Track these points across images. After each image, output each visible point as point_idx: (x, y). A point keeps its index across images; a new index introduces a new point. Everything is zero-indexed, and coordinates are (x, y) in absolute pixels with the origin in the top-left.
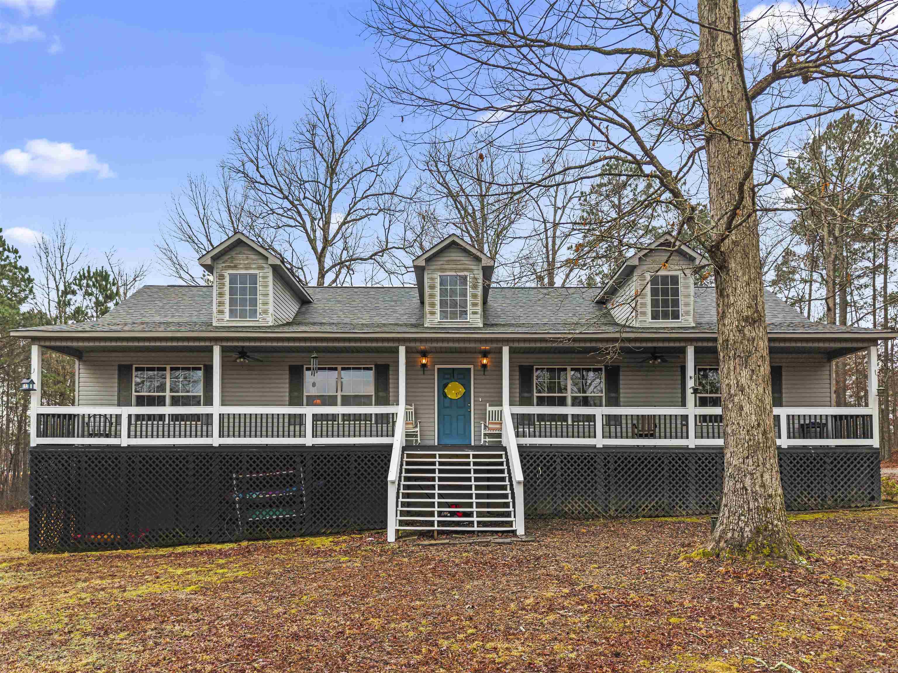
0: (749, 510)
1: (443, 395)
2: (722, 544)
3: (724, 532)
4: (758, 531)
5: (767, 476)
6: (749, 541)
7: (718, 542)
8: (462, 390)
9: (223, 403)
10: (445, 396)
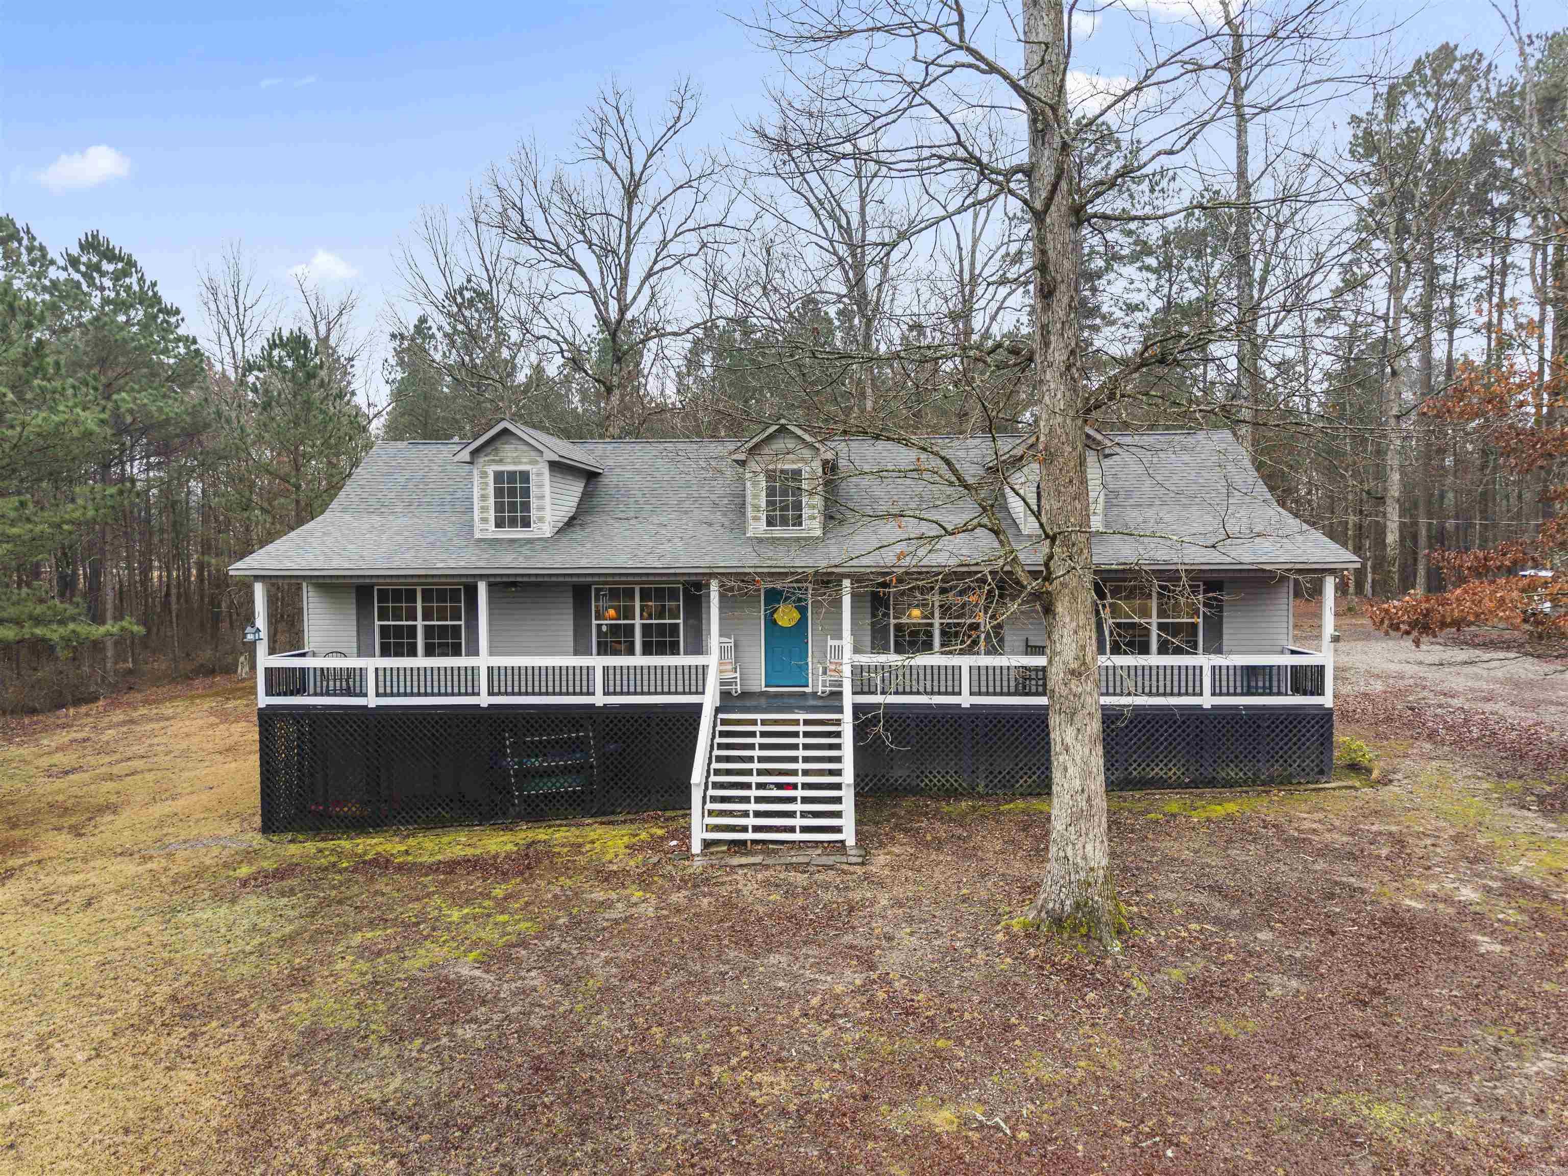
0: (1070, 883)
1: (771, 623)
2: (1043, 914)
3: (1046, 900)
4: (1077, 906)
5: (1089, 847)
6: (1068, 917)
7: (1040, 912)
8: (796, 615)
9: (491, 654)
10: (775, 622)
